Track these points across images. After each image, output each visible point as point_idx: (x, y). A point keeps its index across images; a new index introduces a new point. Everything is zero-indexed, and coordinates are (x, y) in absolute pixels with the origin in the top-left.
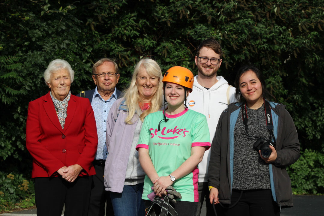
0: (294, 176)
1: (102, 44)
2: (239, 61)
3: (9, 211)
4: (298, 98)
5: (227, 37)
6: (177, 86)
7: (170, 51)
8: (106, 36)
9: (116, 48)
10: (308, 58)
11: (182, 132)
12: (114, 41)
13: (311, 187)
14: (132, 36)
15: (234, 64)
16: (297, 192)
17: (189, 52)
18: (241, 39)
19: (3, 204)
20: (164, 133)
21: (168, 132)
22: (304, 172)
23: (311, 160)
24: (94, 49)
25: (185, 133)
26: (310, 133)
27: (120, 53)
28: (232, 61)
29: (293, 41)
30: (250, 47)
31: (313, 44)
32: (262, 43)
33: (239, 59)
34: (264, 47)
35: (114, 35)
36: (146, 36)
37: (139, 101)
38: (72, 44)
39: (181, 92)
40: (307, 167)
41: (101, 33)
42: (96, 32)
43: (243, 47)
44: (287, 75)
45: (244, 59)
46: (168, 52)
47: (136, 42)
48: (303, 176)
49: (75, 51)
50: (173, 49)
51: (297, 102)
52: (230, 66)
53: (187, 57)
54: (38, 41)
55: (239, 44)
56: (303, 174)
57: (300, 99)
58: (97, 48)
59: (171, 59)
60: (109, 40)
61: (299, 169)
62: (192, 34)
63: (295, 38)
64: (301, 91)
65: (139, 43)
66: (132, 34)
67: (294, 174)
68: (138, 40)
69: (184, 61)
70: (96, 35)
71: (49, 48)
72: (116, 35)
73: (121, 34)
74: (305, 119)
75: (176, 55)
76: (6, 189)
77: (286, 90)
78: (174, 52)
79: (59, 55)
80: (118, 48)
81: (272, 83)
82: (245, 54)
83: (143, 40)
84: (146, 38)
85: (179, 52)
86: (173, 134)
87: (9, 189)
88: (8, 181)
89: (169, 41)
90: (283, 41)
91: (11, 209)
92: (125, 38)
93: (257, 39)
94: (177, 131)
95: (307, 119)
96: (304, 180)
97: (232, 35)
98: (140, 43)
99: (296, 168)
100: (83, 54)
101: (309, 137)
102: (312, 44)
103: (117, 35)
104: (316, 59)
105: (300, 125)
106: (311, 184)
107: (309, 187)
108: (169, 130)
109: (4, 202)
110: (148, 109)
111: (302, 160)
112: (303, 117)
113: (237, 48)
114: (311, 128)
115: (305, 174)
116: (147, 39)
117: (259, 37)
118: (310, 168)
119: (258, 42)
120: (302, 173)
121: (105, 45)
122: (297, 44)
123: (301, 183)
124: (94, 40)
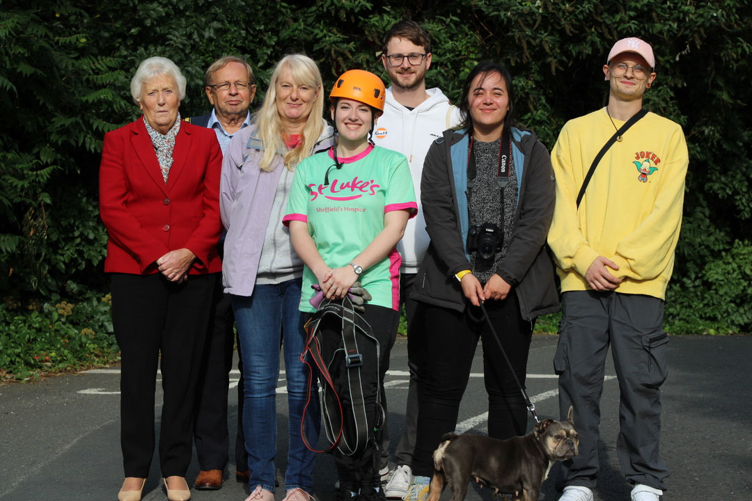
0: (712, 297)
1: (297, 28)
2: (581, 58)
3: (103, 365)
4: (711, 133)
5: (553, 9)
6: (360, 106)
7: (437, 41)
8: (305, 13)
9: (325, 36)
10: (727, 49)
11: (368, 188)
12: (322, 22)
13: (748, 319)
14: (357, 10)
15: (570, 65)
16: (717, 329)
17: (477, 41)
18: (582, 12)
19: (92, 353)
20: (335, 190)
21: (342, 187)
22: (732, 287)
23: (747, 263)
24: (281, 39)
25: (374, 188)
26: (745, 207)
27: (334, 45)
28: (564, 58)
29: (693, 14)
30: (603, 27)
31: (735, 19)
32: (627, 19)
33: (580, 53)
34: (630, 27)
35: (321, 9)
36: (388, 10)
37: (281, 130)
38: (232, 30)
39: (366, 116)
40: (740, 276)
41: (294, 6)
42: (284, 4)
43: (587, 30)
44: (685, 85)
45: (590, 53)
46: (433, 42)
47: (366, 23)
48: (730, 297)
49: (239, 44)
50: (444, 35)
51: (711, 140)
52: (560, 68)
53: (473, 52)
54: (158, 25)
55: (577, 23)
56: (730, 293)
57: (717, 135)
58: (287, 37)
59: (440, 56)
60: (310, 20)
61: (722, 283)
62: (480, 3)
63: (697, 7)
64: (720, 118)
65: (374, 25)
66: (357, 6)
67: (712, 292)
68: (371, 18)
69: (466, 59)
70: (284, 10)
71: (179, 40)
72: (325, 10)
73: (336, 6)
74: (733, 177)
75: (450, 48)
76: (100, 324)
77: (682, 117)
78: (446, 42)
79: (207, 53)
80: (330, 37)
81: (651, 103)
82: (593, 44)
83: (382, 19)
84: (388, 13)
85: (457, 41)
86: (353, 190)
87: (106, 324)
88: (103, 309)
89: (437, 20)
90: (671, 14)
91: (108, 361)
92: (343, 15)
93: (617, 12)
94: (359, 185)
95: (738, 176)
96: (733, 305)
97: (564, 5)
98: (377, 24)
99: (717, 280)
100: (258, 50)
101: (742, 214)
102: (732, 18)
103: (327, 8)
104: (744, 50)
105: (724, 190)
106: (748, 314)
107: (743, 319)
108: (343, 184)
109: (94, 349)
110: (297, 146)
111: (729, 263)
112: (731, 173)
113: (573, 30)
114: (746, 196)
115: (735, 291)
116: (391, 16)
117: (622, 7)
118: (746, 280)
119: (618, 17)
120: (728, 290)
121: (300, 30)
122: (701, 20)
123: (727, 311)
124: (280, 20)
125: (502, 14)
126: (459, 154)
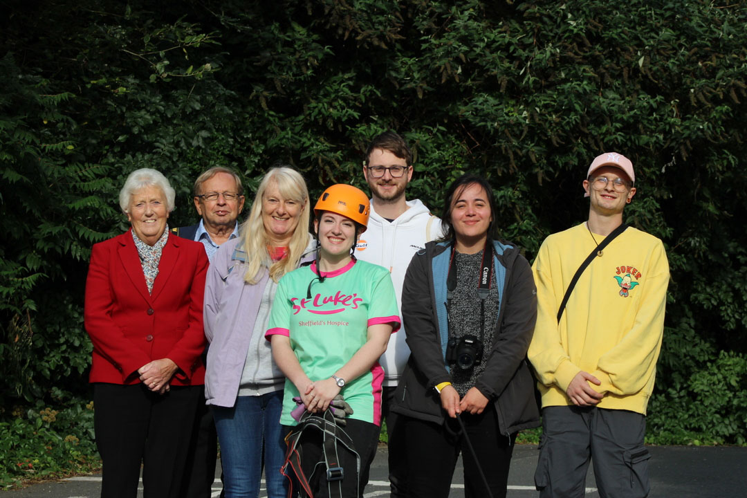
0: (697, 408)
1: (284, 137)
2: (567, 168)
3: (86, 473)
4: (697, 244)
5: (540, 120)
6: (343, 220)
7: (425, 150)
8: (292, 121)
9: (312, 145)
10: (712, 161)
11: (351, 301)
12: (310, 131)
13: (733, 430)
14: (344, 119)
15: (556, 175)
16: (702, 440)
17: (464, 151)
18: (568, 123)
19: (76, 460)
20: (319, 303)
21: (325, 302)
22: (718, 398)
23: (732, 374)
24: (269, 147)
25: (357, 302)
26: (730, 317)
27: (321, 154)
28: (551, 169)
29: (678, 126)
30: (589, 138)
31: (721, 131)
32: (613, 130)
33: (566, 164)
34: (617, 138)
35: (308, 118)
36: (376, 119)
37: (266, 243)
38: (220, 138)
39: (349, 231)
40: (726, 388)
41: (281, 115)
42: (272, 113)
43: (574, 141)
44: (671, 197)
45: (576, 164)
46: (420, 152)
47: (353, 132)
48: (715, 408)
49: (226, 152)
50: (431, 145)
51: (697, 251)
52: (547, 179)
53: (460, 162)
54: (146, 133)
55: (563, 134)
56: (715, 404)
57: (703, 246)
58: (274, 146)
59: (427, 165)
60: (297, 129)
61: (707, 394)
62: (467, 114)
63: (683, 119)
64: (706, 230)
65: (361, 134)
66: (344, 115)
67: (697, 402)
68: (358, 128)
69: (452, 169)
70: (271, 119)
71: (167, 148)
72: (313, 119)
73: (323, 115)
74: (719, 288)
75: (437, 157)
76: (84, 430)
77: (668, 229)
78: (434, 152)
79: (195, 160)
80: (317, 145)
81: (637, 214)
82: (579, 155)
83: (370, 128)
84: (376, 122)
85: (443, 151)
86: (335, 304)
87: (90, 430)
88: (87, 416)
89: (423, 130)
90: (658, 126)
91: (91, 468)
92: (330, 124)
93: (603, 123)
94: (342, 299)
95: (724, 287)
96: (718, 416)
97: (551, 115)
98: (364, 133)
99: (702, 390)
100: (245, 158)
101: (727, 325)
102: (718, 130)
103: (315, 117)
104: (729, 162)
105: (710, 300)
106: (733, 424)
107: (728, 430)
108: (326, 298)
109: (77, 456)
110: (283, 259)
111: (714, 374)
112: (716, 284)
113: (559, 141)
114: (731, 306)
115: (720, 402)
116: (378, 126)
117: (608, 119)
118: (731, 391)
119: (604, 129)
120: (713, 402)
121: (288, 139)
122: (687, 133)
123: (712, 422)
124: (267, 129)
125: (489, 124)
126: (440, 266)
